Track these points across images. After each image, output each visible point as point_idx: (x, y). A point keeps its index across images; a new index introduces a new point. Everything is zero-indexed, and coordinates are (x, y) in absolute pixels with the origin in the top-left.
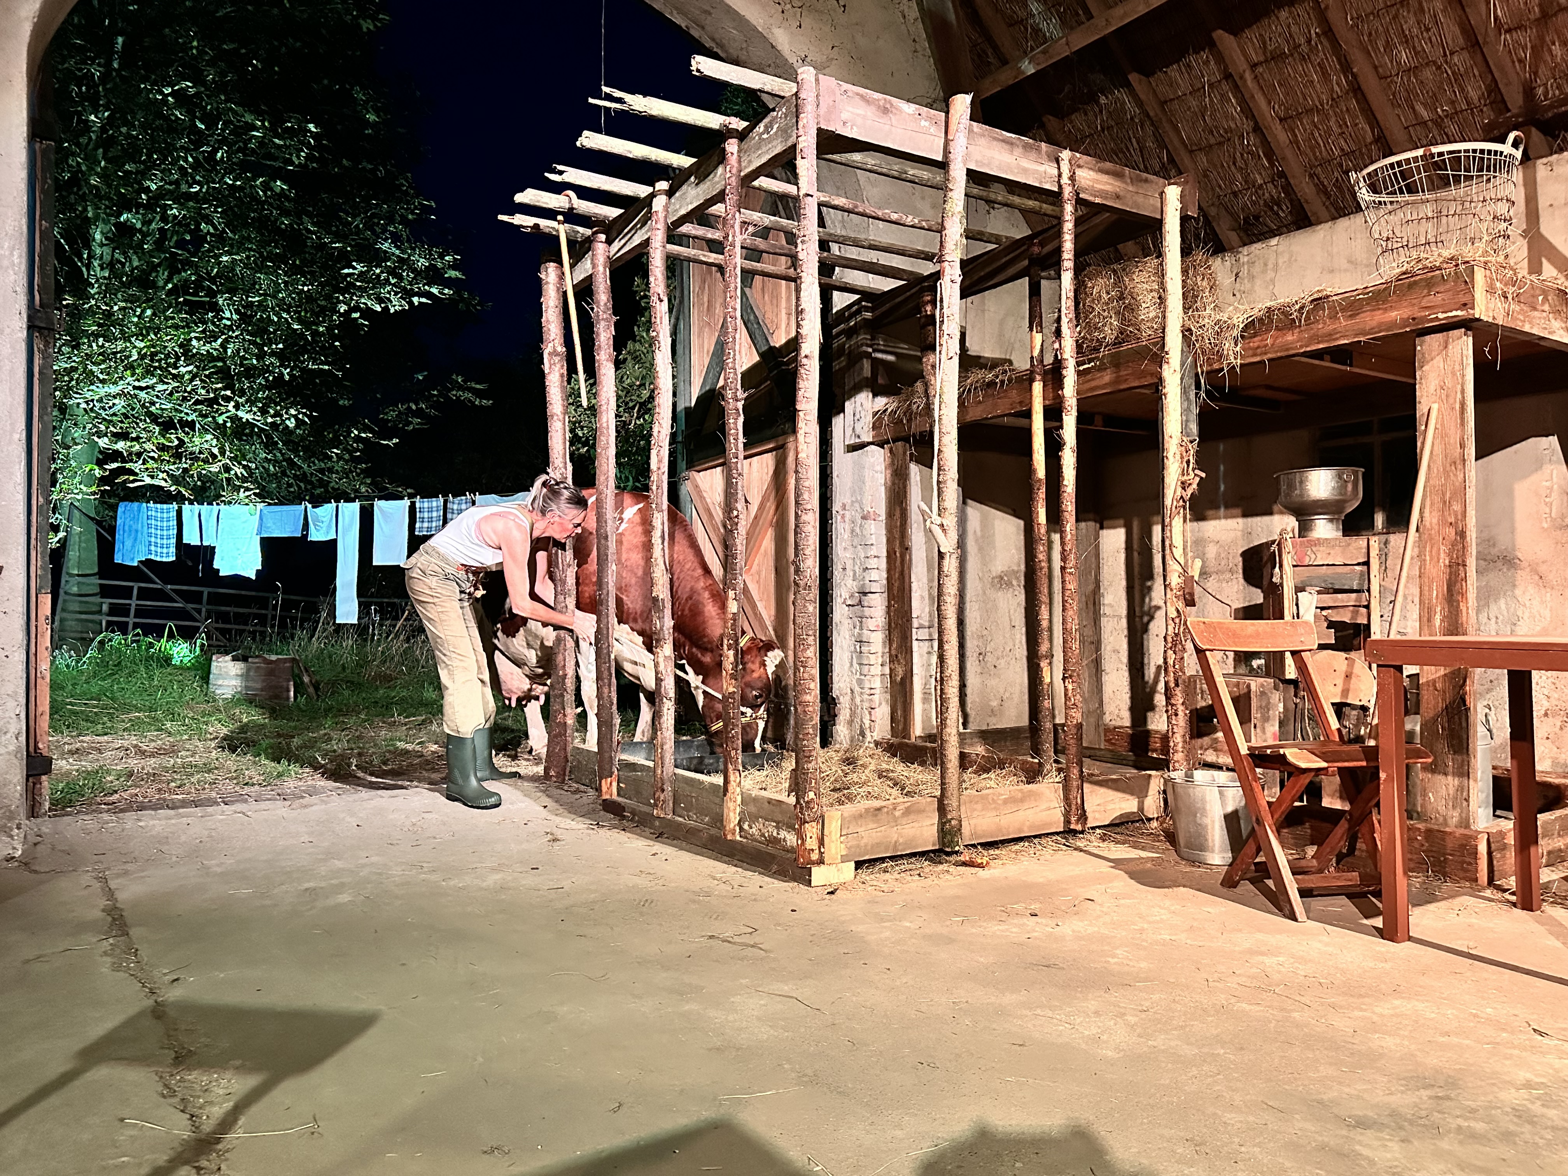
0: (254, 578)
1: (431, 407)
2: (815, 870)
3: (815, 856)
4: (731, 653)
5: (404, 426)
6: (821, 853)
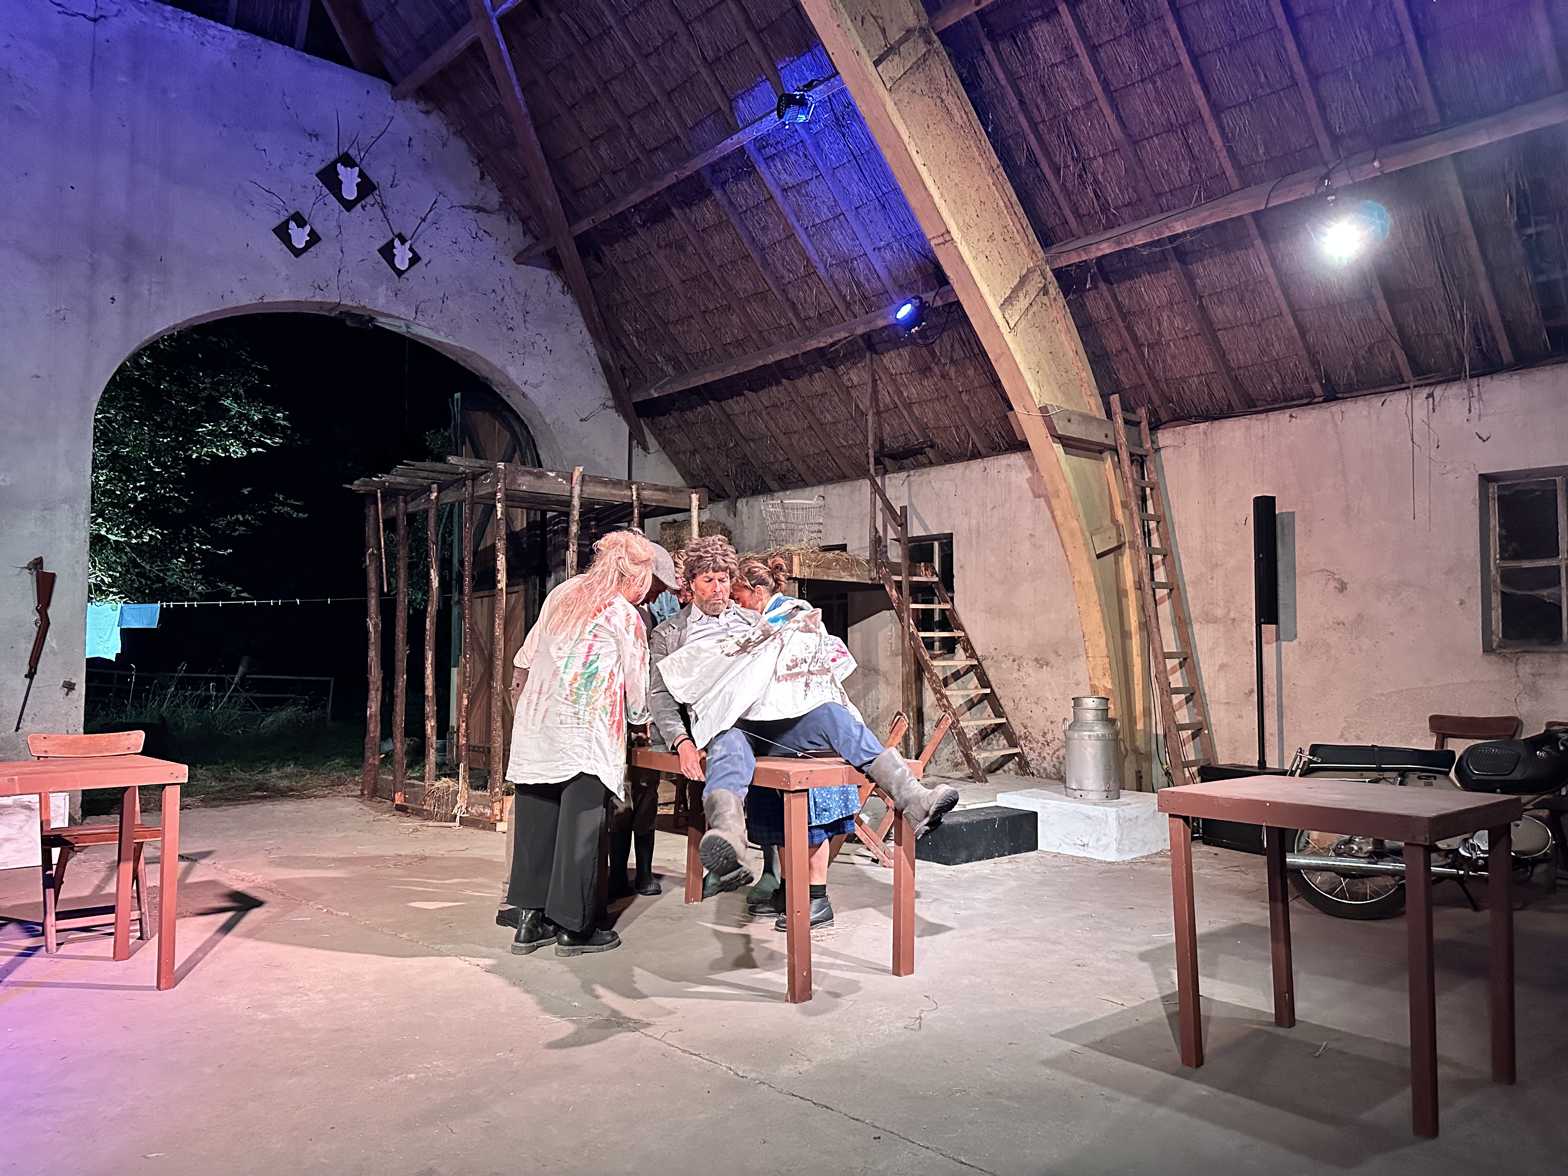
0: (114, 660)
1: (256, 520)
2: (498, 824)
3: (498, 818)
5: (231, 532)
6: (501, 816)
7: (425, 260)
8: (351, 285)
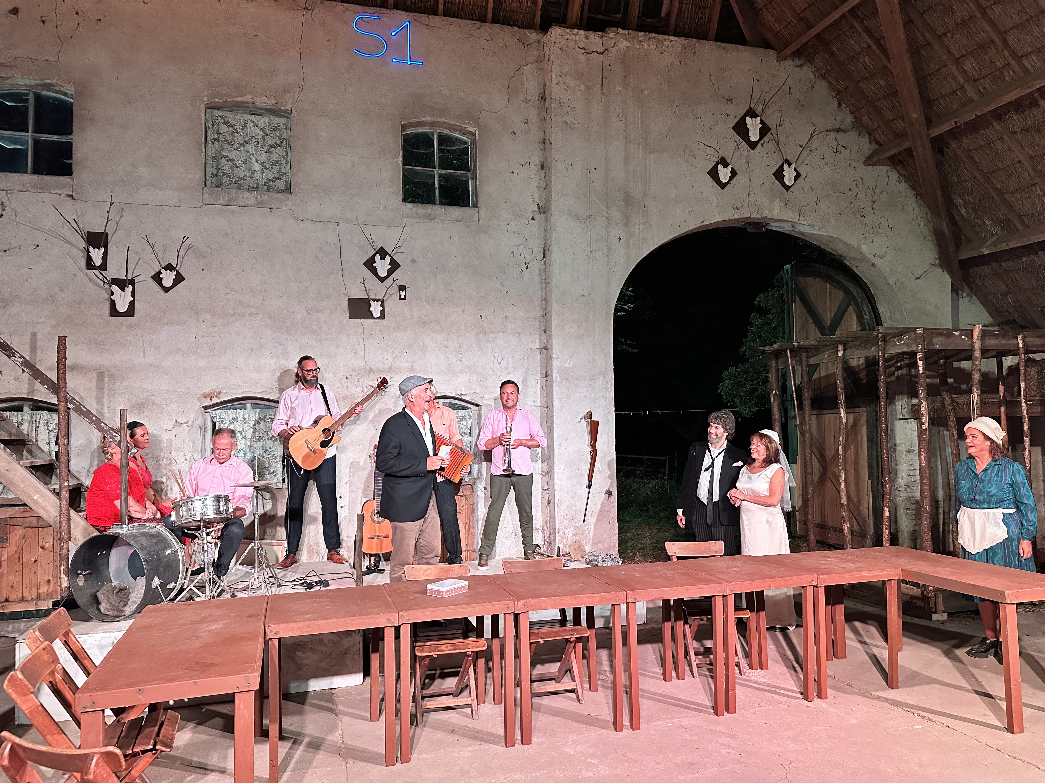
2: (933, 615)
3: (933, 610)
4: (887, 531)
6: (936, 609)
7: (803, 175)
8: (757, 203)
